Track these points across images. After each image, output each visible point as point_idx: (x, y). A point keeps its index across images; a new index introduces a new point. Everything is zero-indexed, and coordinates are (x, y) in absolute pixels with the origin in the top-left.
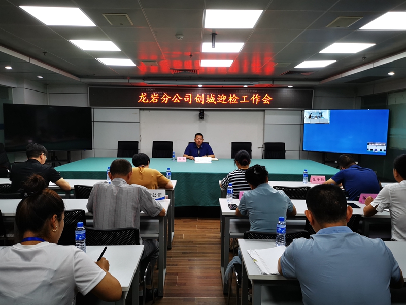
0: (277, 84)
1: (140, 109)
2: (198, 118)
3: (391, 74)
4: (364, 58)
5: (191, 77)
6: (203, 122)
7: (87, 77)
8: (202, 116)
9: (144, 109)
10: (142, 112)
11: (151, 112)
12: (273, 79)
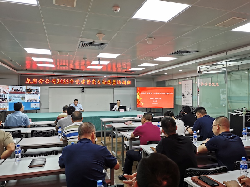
0: (120, 76)
1: (49, 87)
2: (81, 91)
3: (166, 74)
4: (155, 68)
5: (79, 72)
6: (84, 94)
7: (22, 70)
8: (83, 91)
9: (51, 87)
10: (50, 89)
11: (55, 88)
12: (118, 74)
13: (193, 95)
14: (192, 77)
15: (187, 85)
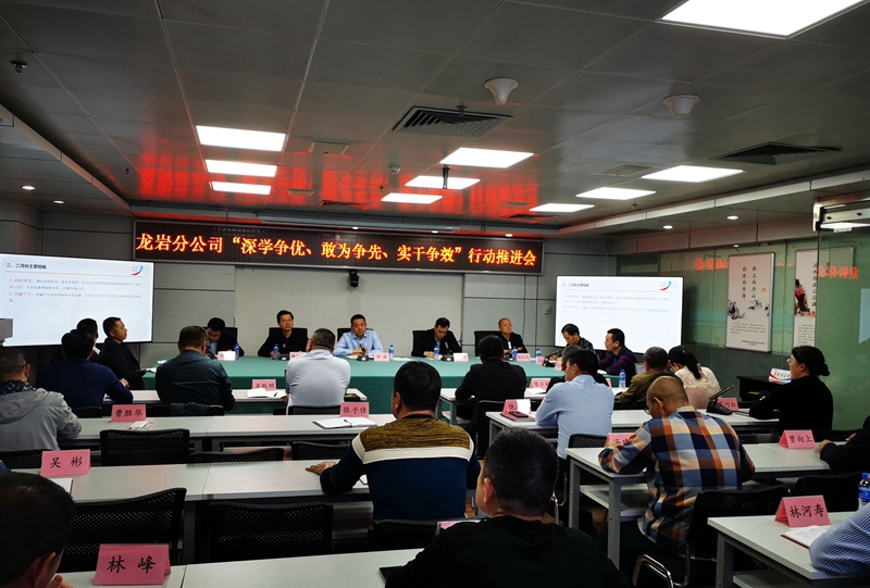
0: (490, 230)
1: (236, 266)
2: (347, 284)
3: (668, 227)
4: (634, 206)
8: (354, 282)
9: (243, 267)
10: (239, 271)
11: (257, 271)
12: (484, 222)
13: (772, 310)
14: (770, 243)
15: (749, 273)
